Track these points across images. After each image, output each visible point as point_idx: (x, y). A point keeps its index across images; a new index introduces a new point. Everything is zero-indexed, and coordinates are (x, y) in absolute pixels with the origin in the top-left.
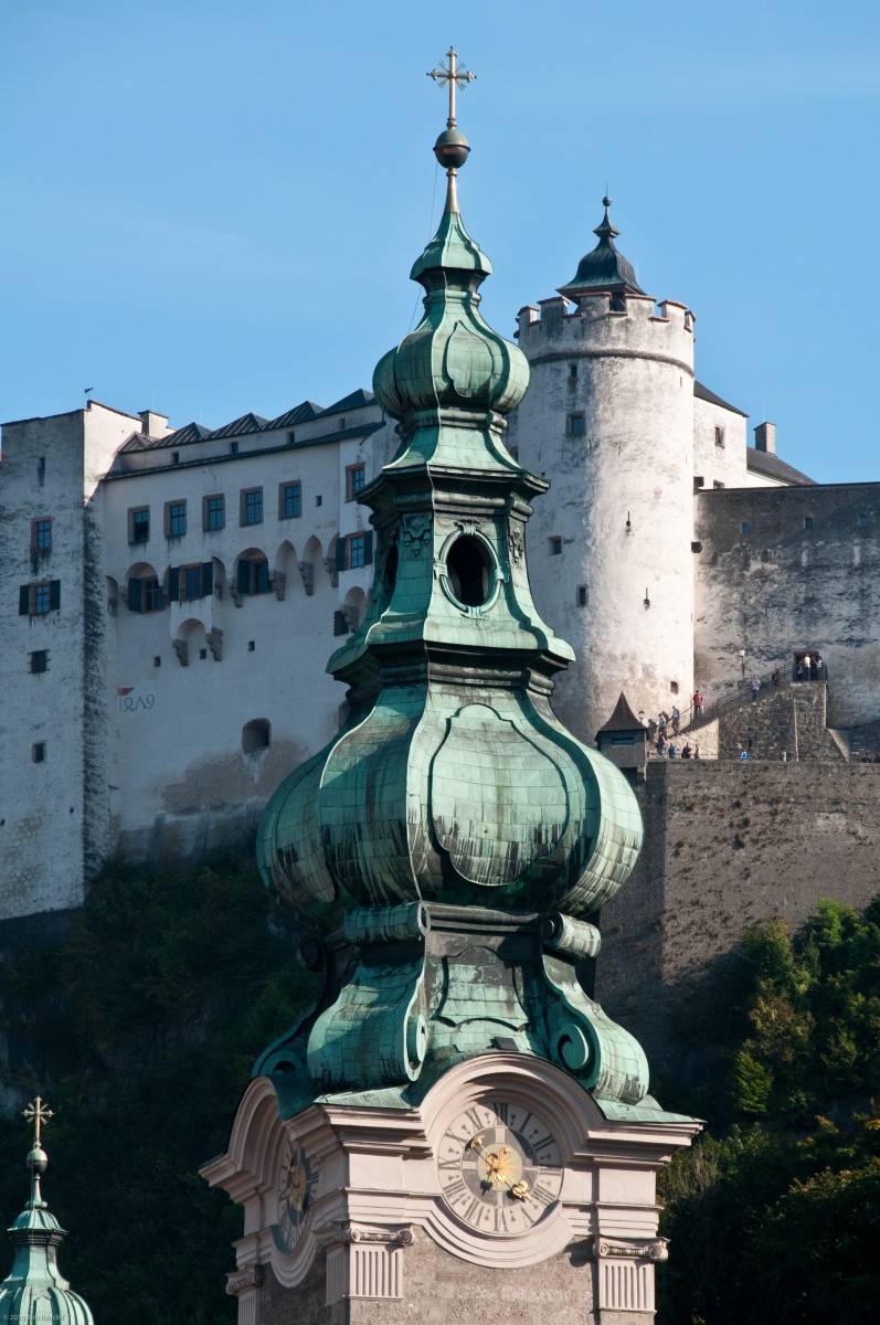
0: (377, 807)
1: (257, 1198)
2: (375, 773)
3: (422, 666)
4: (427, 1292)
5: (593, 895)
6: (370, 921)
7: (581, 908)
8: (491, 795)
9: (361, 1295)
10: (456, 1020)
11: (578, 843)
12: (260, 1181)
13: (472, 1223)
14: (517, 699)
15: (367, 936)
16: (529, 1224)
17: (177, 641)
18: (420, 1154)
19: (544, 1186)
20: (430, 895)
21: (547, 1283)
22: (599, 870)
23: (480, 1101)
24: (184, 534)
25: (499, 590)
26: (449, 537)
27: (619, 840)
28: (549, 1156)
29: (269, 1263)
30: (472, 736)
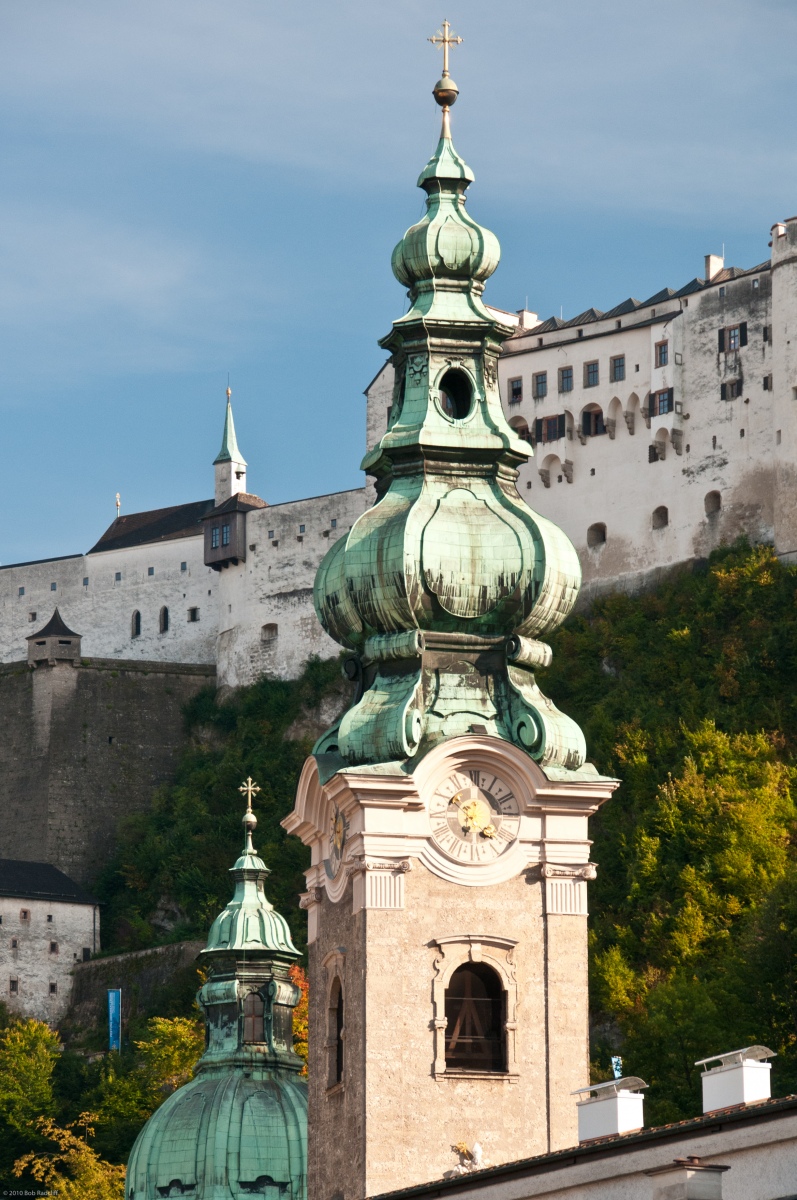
0: (384, 564)
1: (317, 841)
2: (383, 539)
3: (420, 463)
4: (422, 904)
5: (545, 623)
6: (383, 644)
7: (537, 632)
8: (467, 553)
9: (374, 906)
10: (444, 713)
11: (530, 585)
12: (317, 829)
13: (453, 856)
14: (489, 484)
15: (382, 654)
16: (496, 855)
17: (541, 470)
18: (415, 807)
19: (507, 829)
20: (425, 625)
21: (509, 896)
22: (547, 604)
23: (458, 770)
24: (545, 395)
25: (476, 408)
26: (441, 370)
27: (562, 583)
28: (510, 807)
29: (324, 887)
30: (455, 511)
